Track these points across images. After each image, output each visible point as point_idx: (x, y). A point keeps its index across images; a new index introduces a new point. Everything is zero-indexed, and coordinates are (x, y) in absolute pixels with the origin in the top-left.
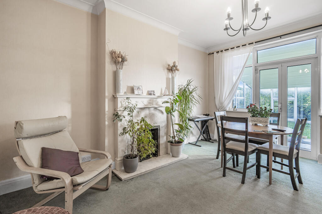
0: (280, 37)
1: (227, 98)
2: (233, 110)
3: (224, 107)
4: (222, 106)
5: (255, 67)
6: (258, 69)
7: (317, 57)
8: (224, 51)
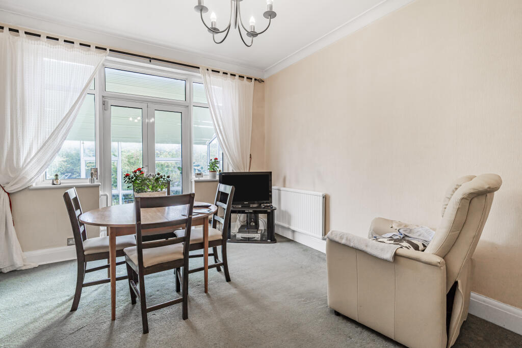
0: (150, 59)
1: (33, 158)
2: (51, 185)
3: (24, 178)
4: (15, 178)
5: (103, 97)
6: (107, 102)
7: (188, 106)
8: (22, 33)
